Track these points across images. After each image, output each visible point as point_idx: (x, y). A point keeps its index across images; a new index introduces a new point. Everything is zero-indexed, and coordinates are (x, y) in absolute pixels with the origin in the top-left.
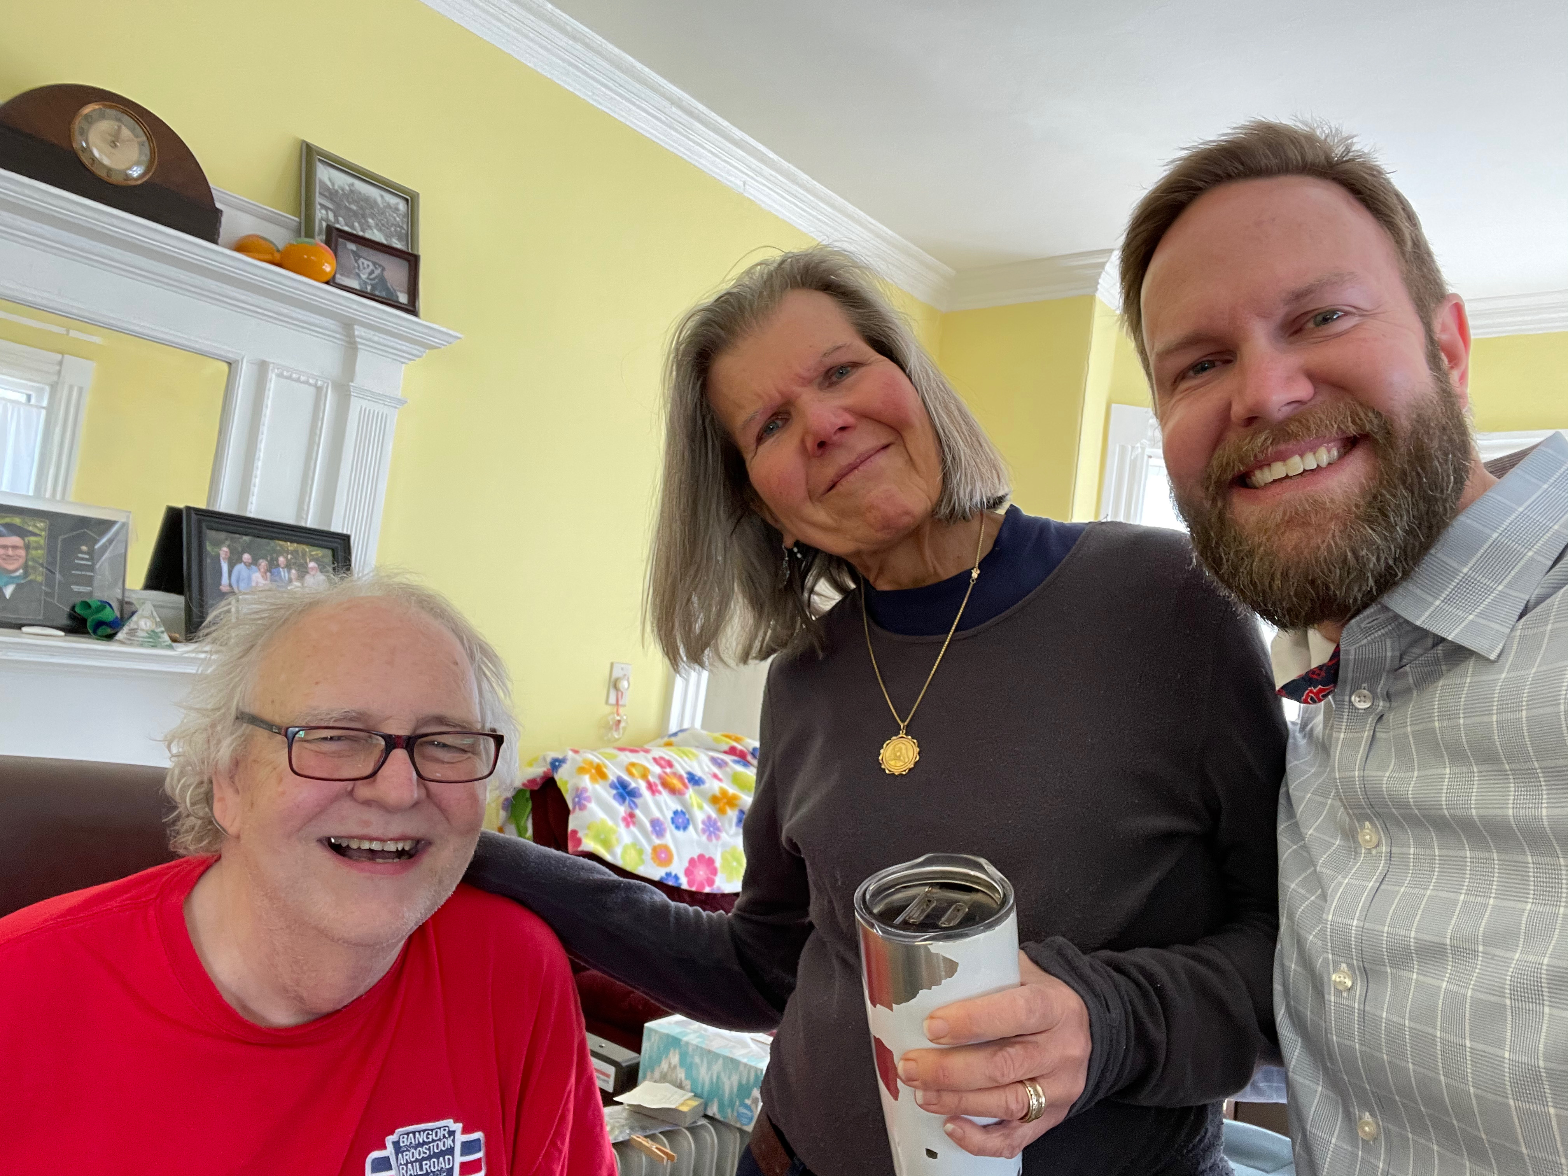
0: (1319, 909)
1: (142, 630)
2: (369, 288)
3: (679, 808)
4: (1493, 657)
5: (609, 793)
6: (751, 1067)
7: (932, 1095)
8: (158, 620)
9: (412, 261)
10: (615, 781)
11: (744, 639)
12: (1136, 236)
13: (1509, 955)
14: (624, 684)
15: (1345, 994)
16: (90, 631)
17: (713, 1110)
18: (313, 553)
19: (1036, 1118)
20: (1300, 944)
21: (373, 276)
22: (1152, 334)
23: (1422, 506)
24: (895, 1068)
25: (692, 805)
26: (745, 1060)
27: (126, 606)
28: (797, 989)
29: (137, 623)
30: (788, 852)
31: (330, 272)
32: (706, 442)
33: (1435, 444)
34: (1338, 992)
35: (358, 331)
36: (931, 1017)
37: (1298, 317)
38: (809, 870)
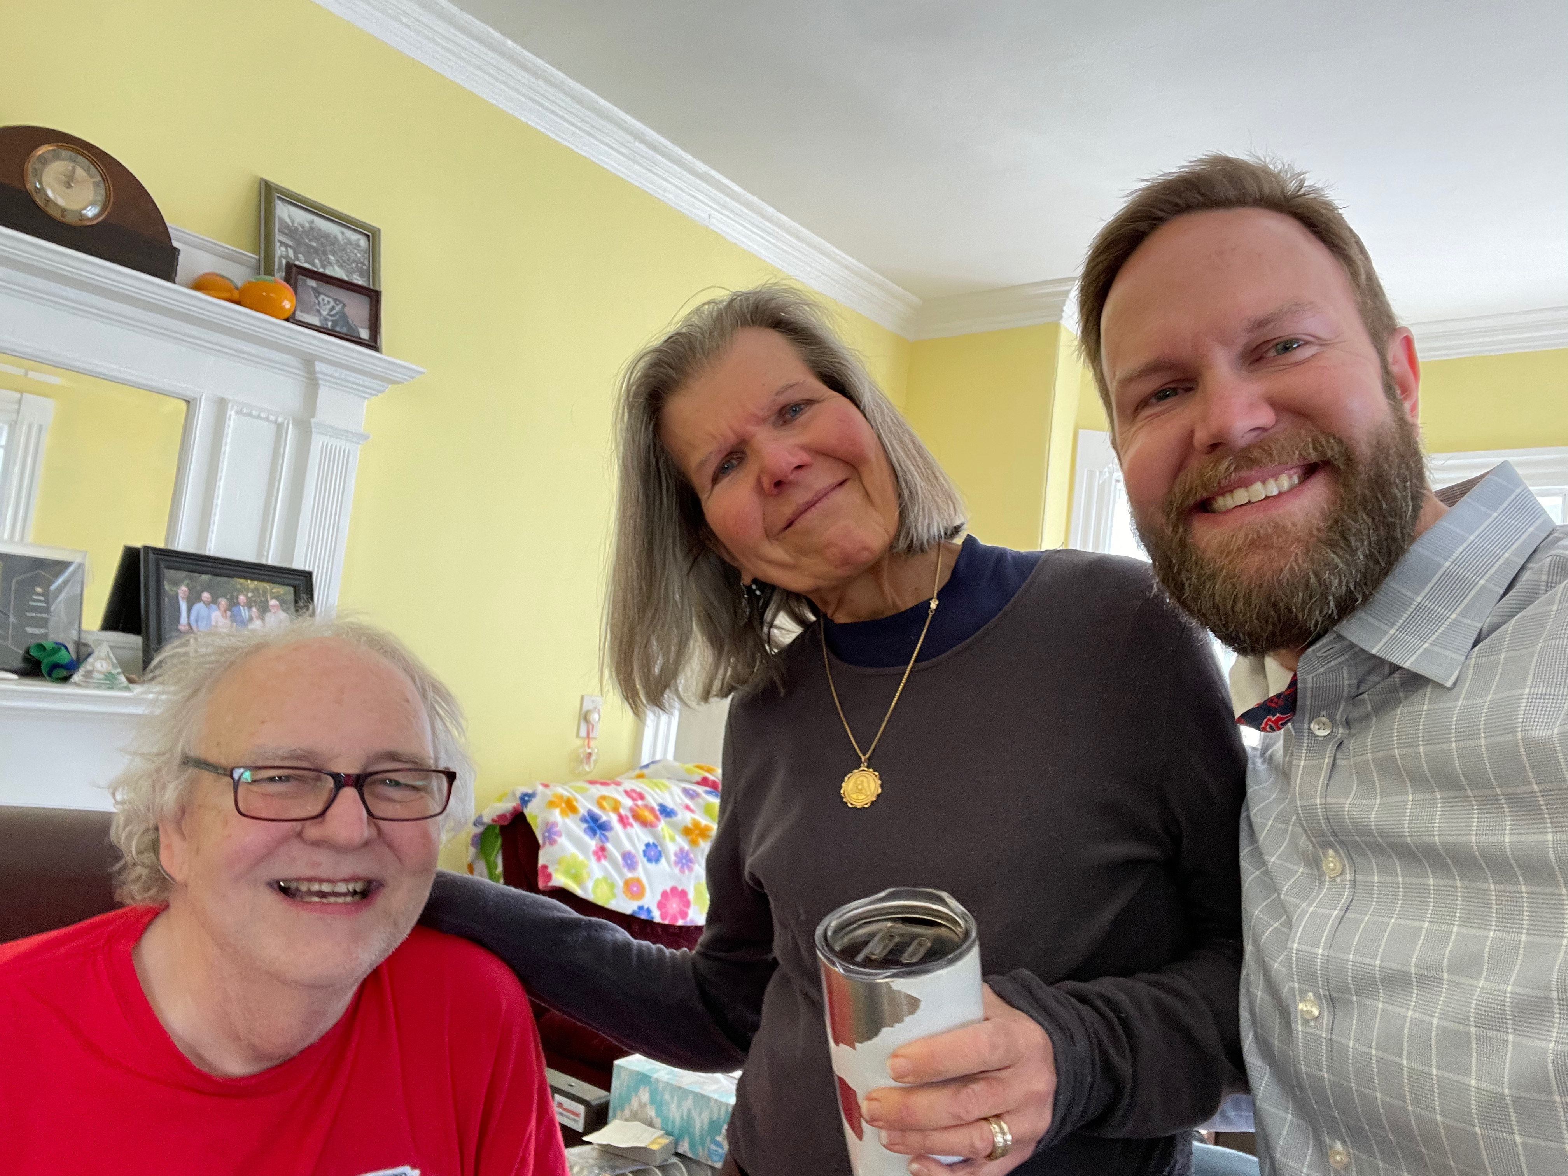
0: (1284, 937)
1: (99, 672)
2: (330, 324)
3: (651, 841)
4: (1449, 684)
5: (579, 827)
6: (721, 1102)
7: (897, 1136)
8: (115, 661)
9: (373, 296)
10: (586, 814)
11: (704, 677)
12: (1096, 265)
13: (1472, 982)
14: (595, 717)
15: (1312, 1024)
16: (45, 673)
17: (684, 1148)
18: (274, 590)
19: (1003, 1155)
20: (1266, 971)
21: (334, 312)
22: (1113, 363)
23: (1383, 532)
24: (859, 1108)
25: (664, 837)
26: (715, 1096)
27: (82, 649)
28: (761, 1029)
29: (93, 665)
30: (751, 889)
31: (289, 309)
32: (660, 482)
33: (1394, 472)
34: (1306, 1022)
35: (319, 366)
36: (895, 1056)
37: (1257, 346)
38: (772, 905)
